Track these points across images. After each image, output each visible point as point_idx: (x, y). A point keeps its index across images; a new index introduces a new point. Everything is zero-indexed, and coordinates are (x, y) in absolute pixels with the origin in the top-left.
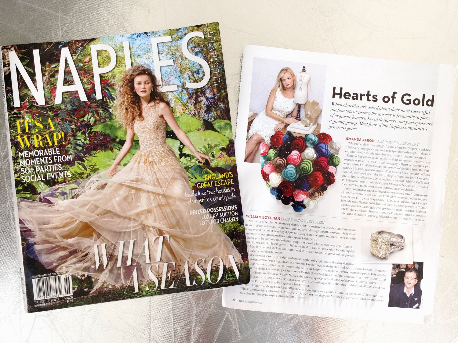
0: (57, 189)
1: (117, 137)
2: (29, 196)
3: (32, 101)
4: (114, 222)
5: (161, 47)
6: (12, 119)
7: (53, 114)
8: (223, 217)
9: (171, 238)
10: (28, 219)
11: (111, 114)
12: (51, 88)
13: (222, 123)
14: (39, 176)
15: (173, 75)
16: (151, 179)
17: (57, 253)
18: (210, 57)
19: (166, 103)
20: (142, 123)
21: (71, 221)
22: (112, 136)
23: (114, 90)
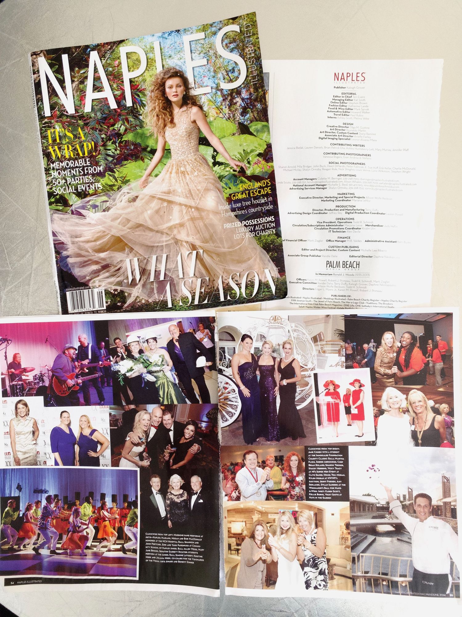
0: (89, 201)
1: (148, 146)
2: (61, 208)
3: (62, 109)
4: (146, 235)
5: (194, 46)
6: (43, 129)
7: (82, 123)
8: (259, 230)
9: (205, 254)
10: (61, 231)
11: (141, 122)
12: (81, 95)
13: (259, 125)
14: (70, 188)
15: (206, 75)
16: (183, 191)
17: (89, 267)
18: (246, 53)
19: (198, 107)
20: (174, 130)
21: (103, 234)
22: (143, 145)
23: (145, 95)
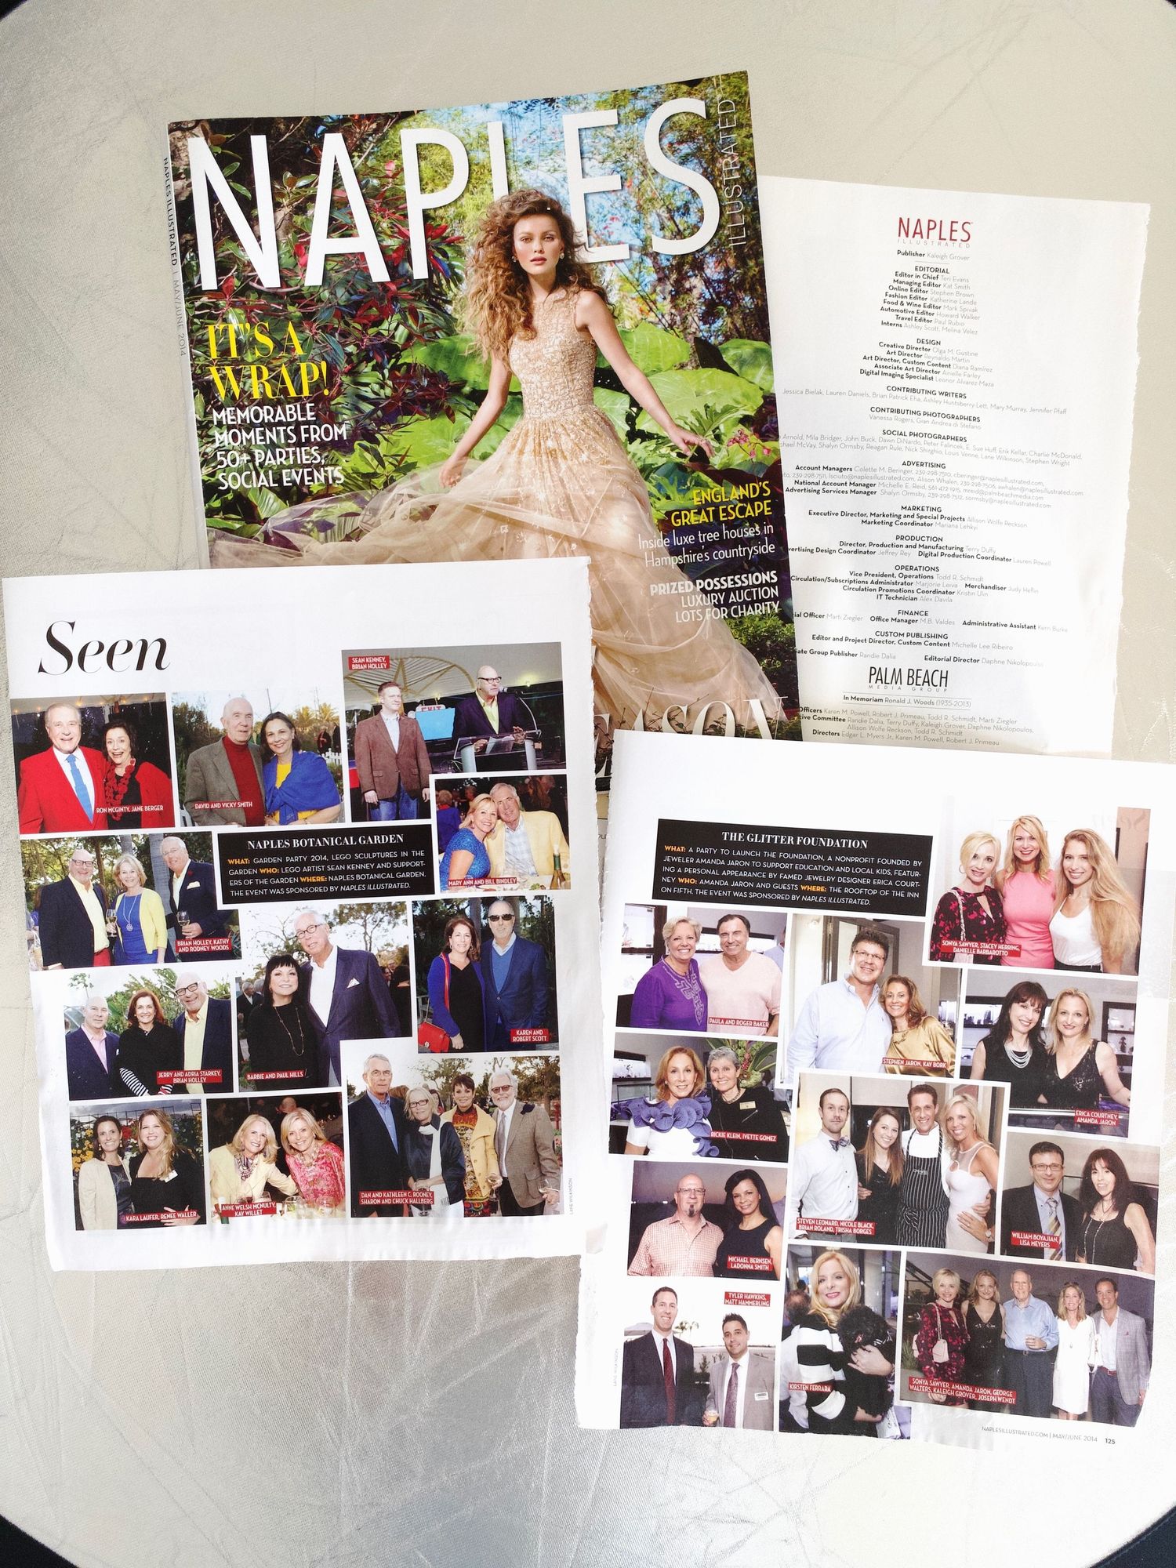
1: (464, 383)
2: (237, 526)
3: (246, 274)
5: (589, 140)
6: (196, 320)
7: (298, 314)
8: (737, 603)
9: (601, 655)
11: (450, 321)
12: (296, 242)
13: (747, 348)
14: (262, 476)
15: (618, 216)
16: (551, 498)
18: (720, 170)
19: (596, 292)
20: (532, 346)
22: (452, 379)
23: (460, 254)
